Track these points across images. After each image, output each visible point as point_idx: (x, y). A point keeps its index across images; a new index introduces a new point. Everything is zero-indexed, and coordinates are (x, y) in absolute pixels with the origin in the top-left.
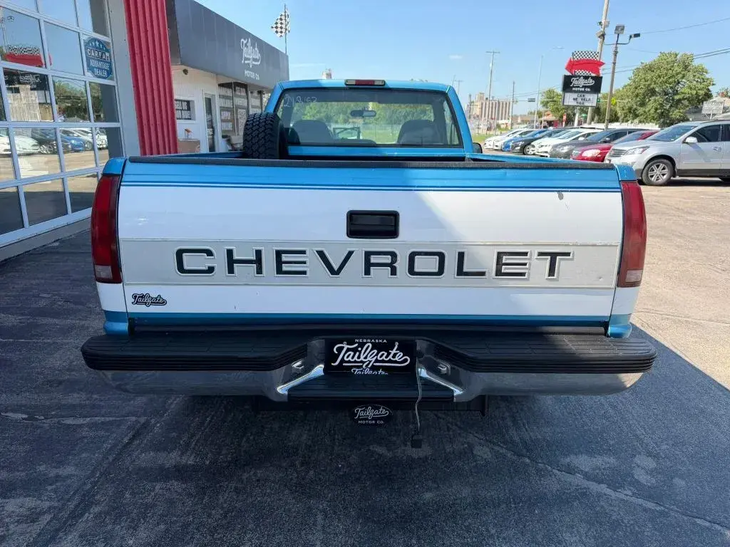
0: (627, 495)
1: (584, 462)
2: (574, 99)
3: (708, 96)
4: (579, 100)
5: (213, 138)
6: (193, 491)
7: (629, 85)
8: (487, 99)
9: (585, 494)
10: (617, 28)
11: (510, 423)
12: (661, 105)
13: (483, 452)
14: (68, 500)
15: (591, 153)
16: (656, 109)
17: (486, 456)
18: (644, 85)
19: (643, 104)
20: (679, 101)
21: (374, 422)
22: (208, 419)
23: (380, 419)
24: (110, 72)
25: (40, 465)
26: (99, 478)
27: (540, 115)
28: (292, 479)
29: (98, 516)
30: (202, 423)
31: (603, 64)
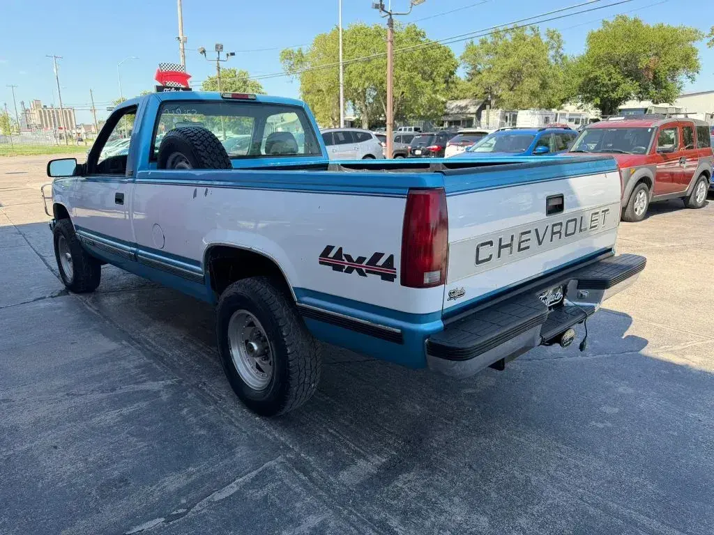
10: (217, 46)
31: (190, 77)
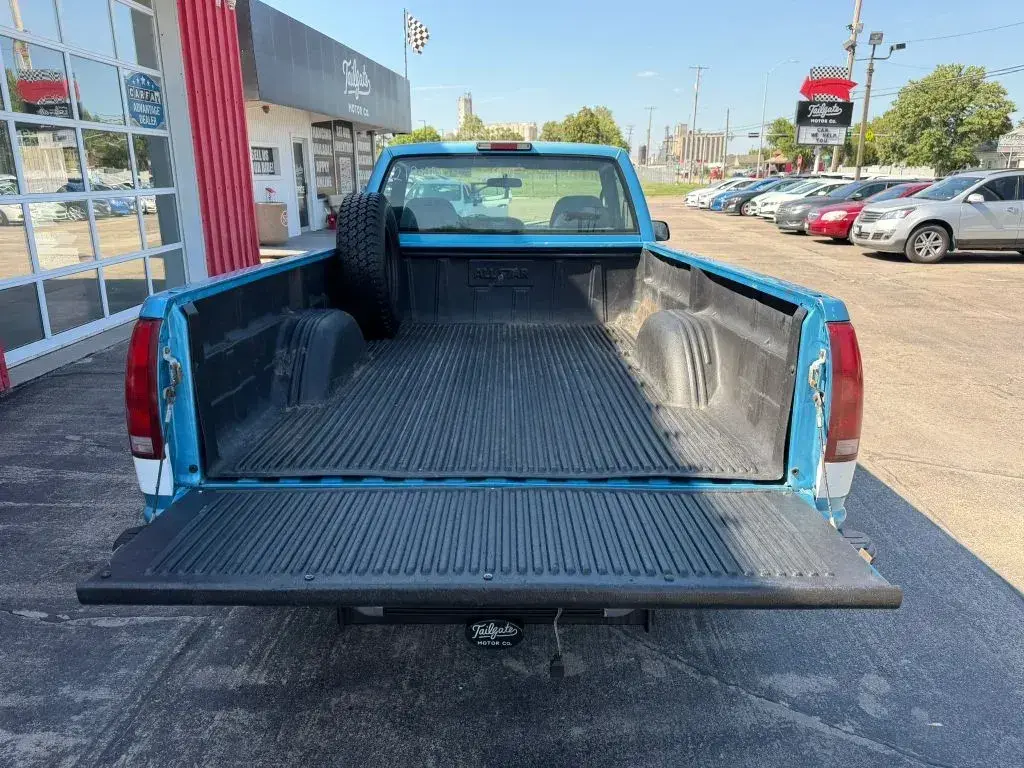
0: (846, 732)
1: (792, 684)
2: (813, 135)
3: (1006, 127)
4: (821, 137)
5: (305, 200)
6: (265, 723)
7: (894, 112)
8: (691, 132)
9: (789, 730)
10: (873, 36)
11: (694, 627)
12: (939, 141)
13: (655, 669)
14: (100, 736)
15: (833, 216)
16: (932, 146)
17: (659, 675)
18: (914, 112)
19: (912, 140)
20: (965, 135)
21: (497, 643)
22: (287, 620)
23: (506, 639)
24: (160, 118)
25: (64, 686)
26: (141, 704)
27: (766, 155)
28: (395, 707)
29: (138, 758)
30: (279, 625)
31: (855, 84)
